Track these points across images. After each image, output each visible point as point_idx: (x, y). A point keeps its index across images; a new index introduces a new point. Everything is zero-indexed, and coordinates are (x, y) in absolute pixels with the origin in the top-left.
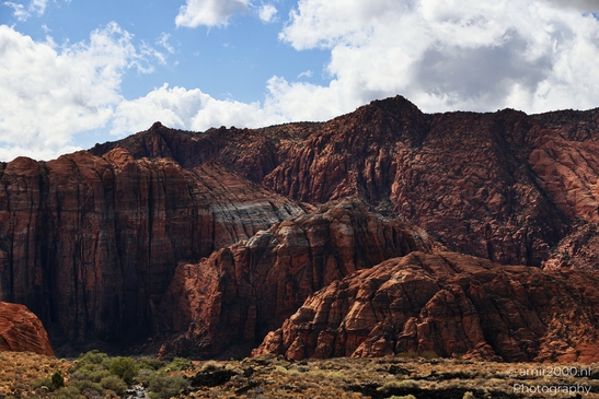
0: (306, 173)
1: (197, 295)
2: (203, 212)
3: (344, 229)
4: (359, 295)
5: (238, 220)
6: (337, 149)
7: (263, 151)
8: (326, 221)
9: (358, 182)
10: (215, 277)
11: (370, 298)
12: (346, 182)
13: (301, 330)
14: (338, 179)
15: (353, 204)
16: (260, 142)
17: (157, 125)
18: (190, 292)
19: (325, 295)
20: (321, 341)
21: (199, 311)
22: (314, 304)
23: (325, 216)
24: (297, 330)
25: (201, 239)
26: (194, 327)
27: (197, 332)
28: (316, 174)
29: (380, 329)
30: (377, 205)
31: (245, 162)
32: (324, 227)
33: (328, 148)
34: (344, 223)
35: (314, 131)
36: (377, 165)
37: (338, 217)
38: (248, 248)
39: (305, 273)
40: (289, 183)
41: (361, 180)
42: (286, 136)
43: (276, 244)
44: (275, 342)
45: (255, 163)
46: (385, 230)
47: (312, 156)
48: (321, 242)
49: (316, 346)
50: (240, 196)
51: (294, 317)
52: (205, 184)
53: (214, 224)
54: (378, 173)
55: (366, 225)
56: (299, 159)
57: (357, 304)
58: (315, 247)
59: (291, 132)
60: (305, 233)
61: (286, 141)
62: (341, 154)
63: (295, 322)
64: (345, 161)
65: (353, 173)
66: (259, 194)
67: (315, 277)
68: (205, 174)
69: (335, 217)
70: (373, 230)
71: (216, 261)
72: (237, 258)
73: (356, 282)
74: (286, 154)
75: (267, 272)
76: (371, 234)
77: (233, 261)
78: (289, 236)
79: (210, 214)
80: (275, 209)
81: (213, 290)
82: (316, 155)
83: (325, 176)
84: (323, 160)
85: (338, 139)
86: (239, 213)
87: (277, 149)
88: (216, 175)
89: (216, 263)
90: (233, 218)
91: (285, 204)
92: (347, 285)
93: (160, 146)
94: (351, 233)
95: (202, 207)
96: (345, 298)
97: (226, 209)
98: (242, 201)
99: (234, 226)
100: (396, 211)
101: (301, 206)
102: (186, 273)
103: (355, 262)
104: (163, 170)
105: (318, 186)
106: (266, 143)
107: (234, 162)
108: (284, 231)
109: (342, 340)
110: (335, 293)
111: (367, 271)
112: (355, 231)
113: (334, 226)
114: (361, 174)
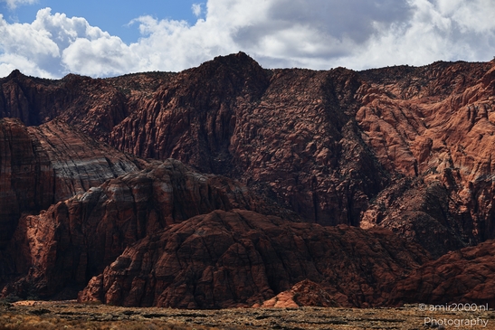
0: (153, 125)
1: (37, 242)
2: (45, 169)
3: (164, 187)
4: (167, 247)
5: (76, 176)
6: (181, 102)
7: (114, 101)
8: (150, 180)
9: (199, 134)
10: (52, 227)
11: (177, 249)
12: (189, 134)
13: (118, 276)
14: (180, 131)
15: (174, 164)
16: (111, 93)
17: (15, 73)
18: (31, 240)
19: (139, 246)
20: (135, 285)
21: (38, 257)
22: (129, 253)
23: (149, 175)
24: (115, 276)
25: (42, 191)
26: (33, 271)
27: (36, 275)
28: (161, 126)
29: (182, 275)
31: (97, 112)
32: (147, 185)
33: (173, 101)
34: (165, 181)
35: (163, 82)
36: (218, 118)
37: (160, 176)
38: (81, 202)
39: (130, 225)
41: (203, 132)
42: (137, 87)
43: (105, 199)
44: (97, 286)
45: (106, 113)
46: (201, 188)
47: (158, 109)
48: (145, 198)
49: (130, 289)
50: (79, 154)
51: (113, 264)
52: (49, 142)
53: (55, 179)
54: (218, 126)
55: (185, 184)
56: (145, 111)
57: (165, 254)
58: (139, 202)
59: (142, 82)
60: (131, 190)
61: (137, 92)
62: (185, 107)
63: (114, 268)
64: (189, 114)
65: (195, 125)
66: (97, 152)
67: (138, 229)
69: (157, 176)
70: (190, 188)
71: (53, 213)
72: (71, 212)
73: (167, 235)
74: (135, 106)
75: (97, 224)
76: (188, 191)
77: (68, 214)
78: (117, 193)
79: (51, 170)
80: (110, 164)
81: (50, 239)
82: (163, 108)
83: (169, 128)
84: (167, 112)
85: (181, 93)
86: (78, 169)
87: (128, 100)
88: (59, 133)
89: (53, 215)
90: (72, 174)
91: (120, 160)
92: (159, 238)
93: (17, 95)
94: (171, 190)
95: (44, 164)
96: (155, 248)
97: (66, 166)
98: (81, 158)
99: (72, 181)
100: (234, 162)
101: (135, 162)
102: (28, 224)
103: (173, 217)
104: (10, 130)
105: (162, 138)
106: (117, 94)
107: (87, 111)
108: (113, 188)
109: (152, 285)
110: (148, 245)
111: (177, 226)
112: (174, 189)
113: (156, 184)
114: (202, 127)
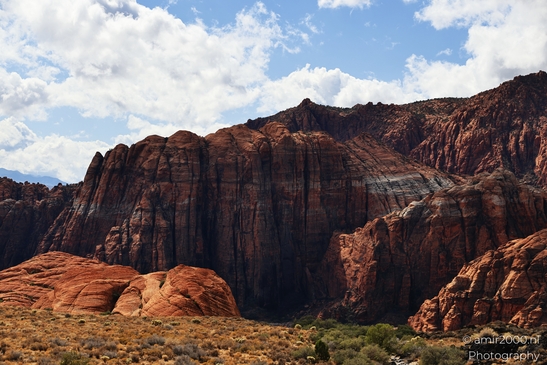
0: (452, 147)
1: (352, 263)
2: (356, 184)
3: (496, 200)
4: (514, 264)
5: (390, 191)
6: (482, 123)
7: (409, 126)
8: (479, 193)
9: (503, 155)
10: (370, 246)
11: (526, 268)
12: (491, 156)
13: (457, 299)
14: (482, 153)
15: (504, 175)
16: (406, 117)
17: (307, 102)
18: (345, 261)
19: (480, 264)
20: (478, 309)
21: (355, 279)
22: (470, 273)
23: (476, 187)
24: (453, 298)
25: (355, 209)
26: (350, 295)
27: (353, 299)
28: (462, 148)
29: (536, 297)
30: (521, 177)
31: (392, 136)
32: (476, 199)
33: (473, 123)
34: (496, 194)
35: (458, 106)
36: (521, 139)
37: (490, 188)
38: (402, 219)
39: (458, 242)
40: (435, 157)
41: (506, 153)
42: (431, 111)
43: (429, 214)
44: (432, 310)
45: (401, 137)
46: (535, 201)
47: (457, 131)
48: (473, 213)
49: (472, 313)
50: (392, 169)
51: (450, 285)
52: (357, 157)
53: (367, 195)
54: (522, 147)
55: (518, 196)
56: (444, 134)
57: (512, 273)
58: (468, 217)
59: (436, 107)
60: (458, 203)
61: (431, 116)
62: (486, 128)
63: (451, 290)
64: (489, 135)
65: (498, 147)
66: (410, 166)
67: (467, 247)
68: (356, 147)
69: (487, 188)
70: (525, 201)
71: (371, 231)
72: (391, 229)
73: (511, 252)
74: (431, 129)
75: (421, 242)
76: (522, 205)
77: (388, 231)
78: (443, 208)
79: (364, 185)
80: (425, 180)
81: (368, 259)
82: (461, 129)
83: (470, 150)
84: (468, 134)
85: (482, 113)
86: (392, 185)
87: (423, 124)
88: (368, 148)
89: (371, 233)
90: (386, 190)
91: (435, 176)
92: (502, 255)
93: (310, 122)
94: (503, 203)
95: (356, 179)
96: (500, 267)
97: (378, 181)
98: (394, 173)
99: (387, 197)
100: (540, 183)
101: (450, 177)
102: (342, 243)
103: (507, 233)
104: (318, 143)
105: (463, 160)
106: (412, 118)
107: (381, 136)
108: (437, 202)
109: (498, 309)
110: (490, 262)
111: (521, 241)
112: (507, 202)
113: (486, 197)
114: (505, 148)
